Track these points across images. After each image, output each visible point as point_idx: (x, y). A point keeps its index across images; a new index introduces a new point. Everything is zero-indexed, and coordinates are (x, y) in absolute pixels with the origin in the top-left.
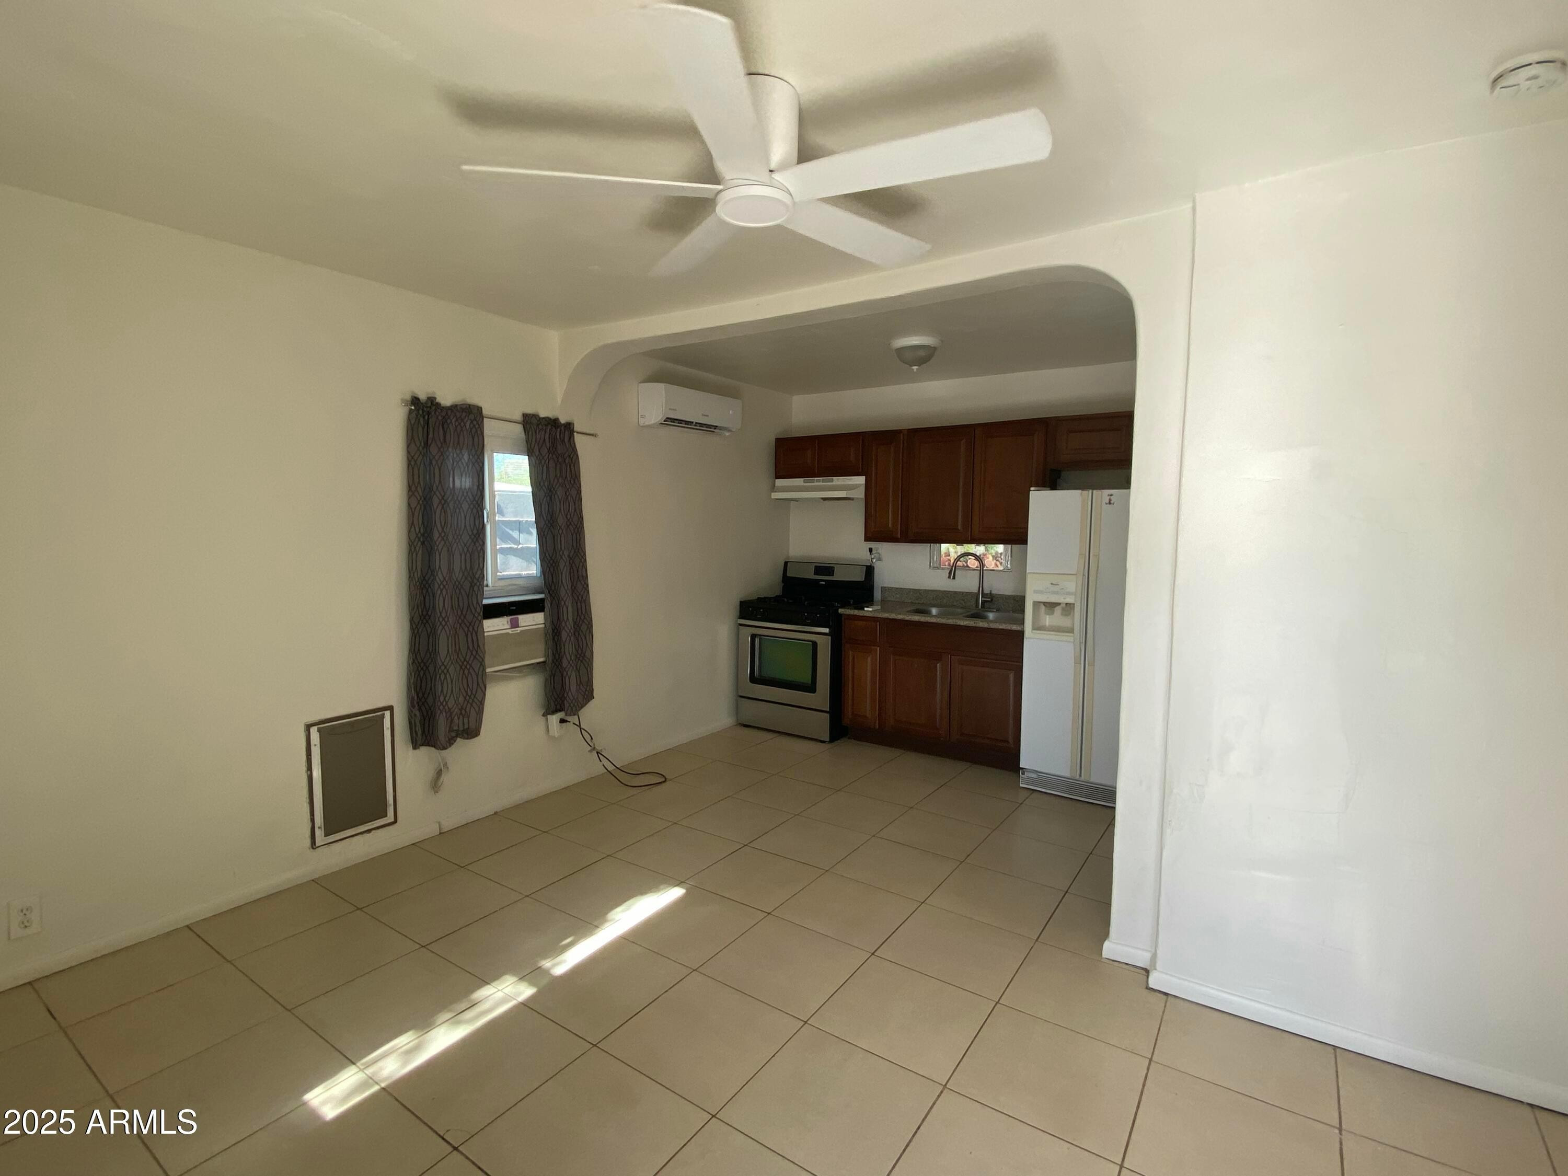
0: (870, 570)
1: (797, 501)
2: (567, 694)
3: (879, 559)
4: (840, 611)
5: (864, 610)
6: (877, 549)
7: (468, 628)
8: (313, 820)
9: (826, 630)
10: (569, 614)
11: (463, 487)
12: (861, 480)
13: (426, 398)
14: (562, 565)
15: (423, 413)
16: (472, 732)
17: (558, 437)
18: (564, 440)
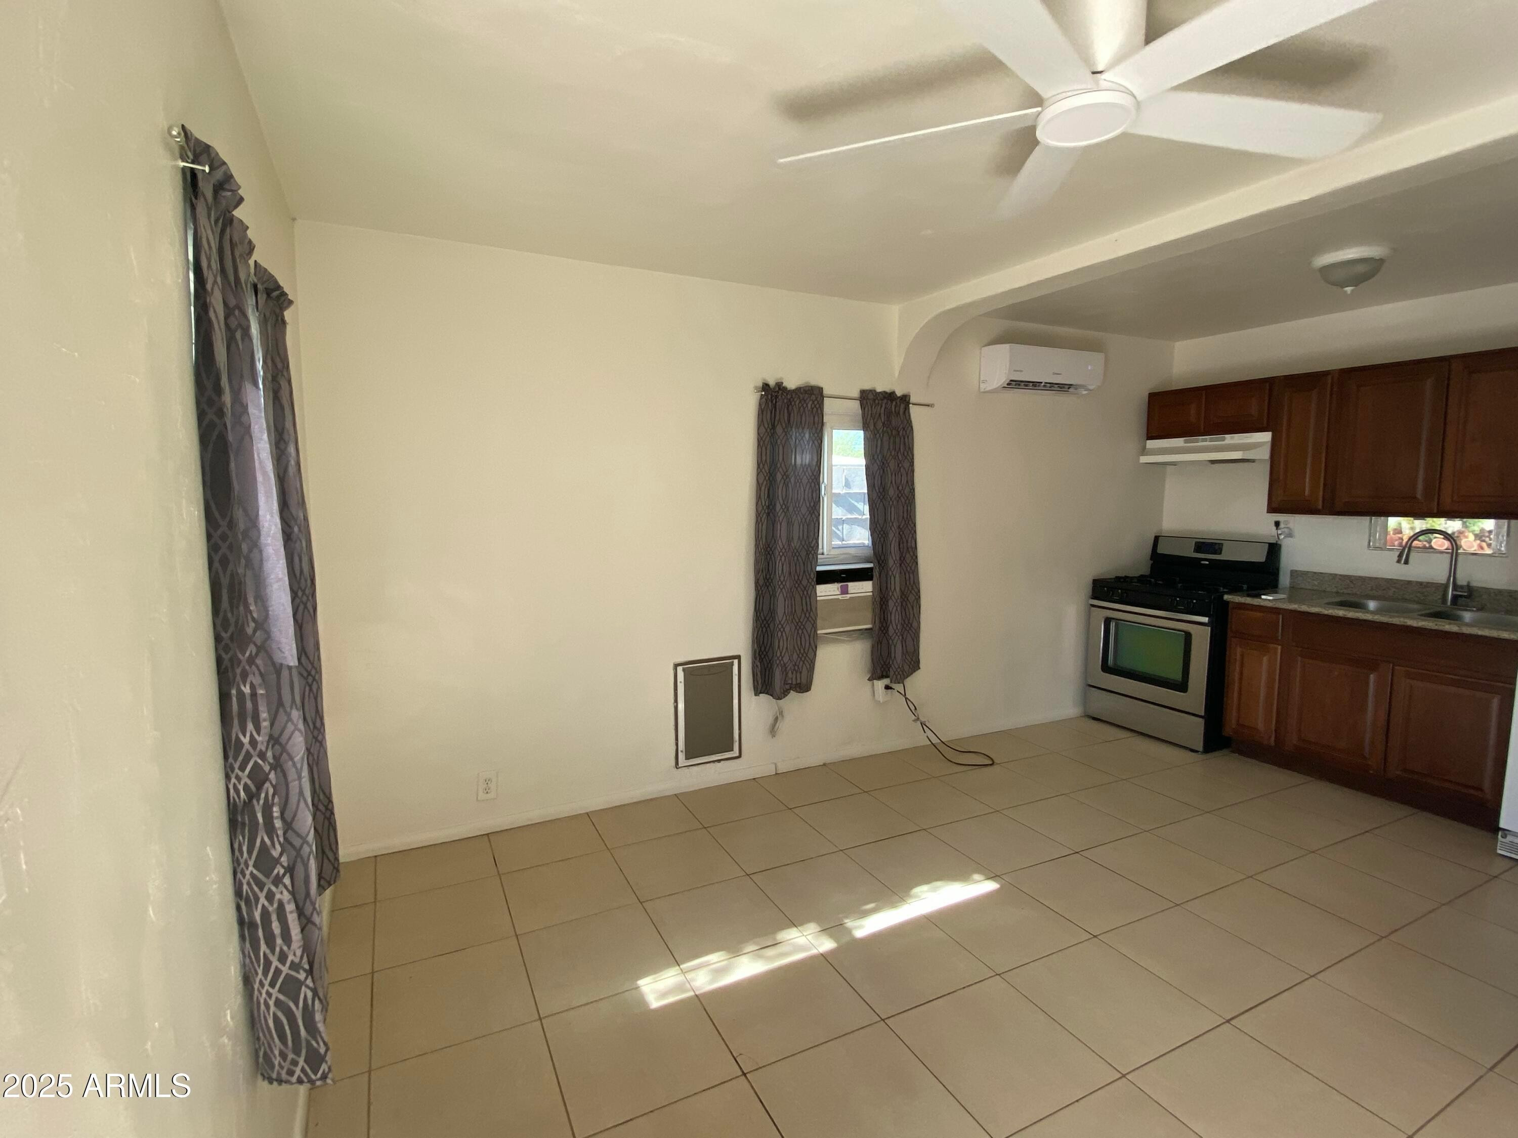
0: (1274, 549)
1: (1175, 465)
2: (893, 661)
3: (1290, 535)
4: (1226, 597)
5: (1261, 598)
6: (1286, 522)
7: (803, 592)
8: (677, 744)
9: (1205, 620)
10: (896, 583)
11: (804, 463)
12: (1265, 437)
13: (774, 384)
14: (891, 535)
15: (771, 398)
16: (804, 687)
17: (893, 410)
18: (899, 413)
